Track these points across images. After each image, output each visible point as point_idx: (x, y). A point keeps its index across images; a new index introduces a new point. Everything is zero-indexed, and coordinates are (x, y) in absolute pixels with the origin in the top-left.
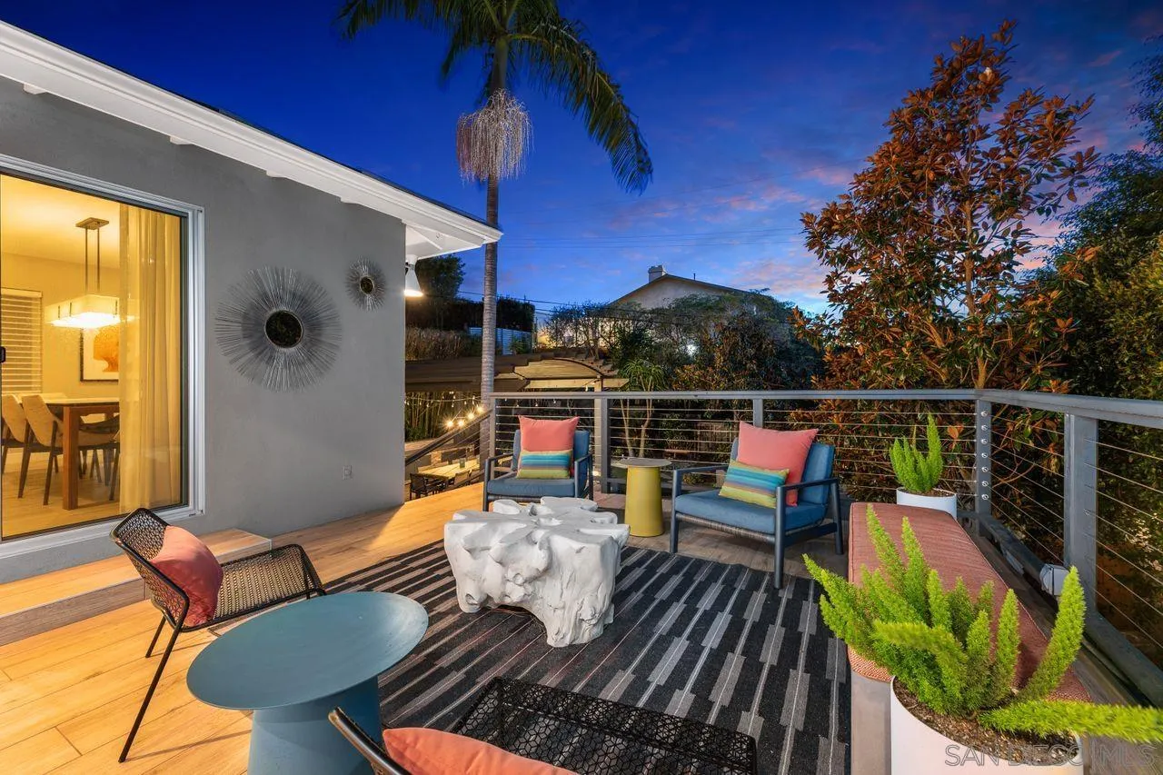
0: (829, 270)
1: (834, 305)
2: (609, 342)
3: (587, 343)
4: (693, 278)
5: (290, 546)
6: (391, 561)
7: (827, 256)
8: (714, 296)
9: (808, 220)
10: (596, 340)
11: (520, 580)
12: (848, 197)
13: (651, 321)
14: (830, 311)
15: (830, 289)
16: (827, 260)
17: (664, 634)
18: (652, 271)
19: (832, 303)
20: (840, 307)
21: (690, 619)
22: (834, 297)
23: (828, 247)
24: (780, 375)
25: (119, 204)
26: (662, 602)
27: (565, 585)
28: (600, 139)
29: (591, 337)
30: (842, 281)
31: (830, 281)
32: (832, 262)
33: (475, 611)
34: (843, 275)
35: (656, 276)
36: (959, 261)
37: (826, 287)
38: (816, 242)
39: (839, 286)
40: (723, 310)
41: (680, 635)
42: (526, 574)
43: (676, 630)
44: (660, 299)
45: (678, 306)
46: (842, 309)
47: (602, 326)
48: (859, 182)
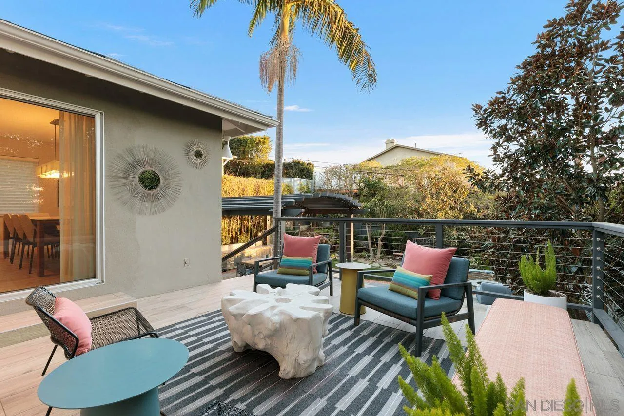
0: (494, 141)
1: (496, 164)
2: (359, 186)
3: (346, 186)
4: (414, 147)
5: (129, 308)
6: (203, 316)
7: (491, 132)
8: (425, 158)
9: (477, 108)
10: (352, 185)
11: (262, 336)
12: (503, 93)
13: (386, 174)
14: (493, 168)
15: (495, 153)
16: (491, 135)
17: (354, 376)
18: (387, 143)
19: (495, 163)
20: (501, 165)
21: (374, 367)
22: (497, 159)
23: (490, 126)
24: (470, 208)
25: (59, 111)
26: (359, 354)
27: (288, 342)
28: (346, 62)
29: (348, 183)
30: (503, 148)
31: (495, 148)
32: (494, 136)
33: (241, 351)
34: (503, 144)
35: (391, 146)
36: (586, 134)
37: (492, 152)
38: (483, 123)
39: (501, 151)
40: (431, 166)
41: (364, 378)
42: (266, 332)
43: (363, 374)
44: (393, 159)
45: (403, 164)
46: (503, 166)
47: (355, 177)
48: (514, 83)
